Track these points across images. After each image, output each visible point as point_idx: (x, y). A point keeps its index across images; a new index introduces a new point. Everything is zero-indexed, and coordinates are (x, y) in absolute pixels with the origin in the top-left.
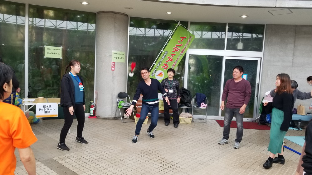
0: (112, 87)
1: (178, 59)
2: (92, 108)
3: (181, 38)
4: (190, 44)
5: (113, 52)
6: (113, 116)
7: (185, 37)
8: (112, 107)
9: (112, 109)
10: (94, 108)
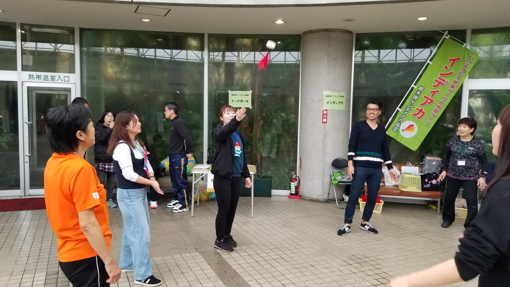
0: (324, 149)
1: (444, 99)
2: (294, 183)
3: (450, 60)
4: (468, 70)
5: (326, 93)
6: (325, 197)
7: (459, 59)
8: (323, 182)
9: (323, 186)
10: (296, 182)
